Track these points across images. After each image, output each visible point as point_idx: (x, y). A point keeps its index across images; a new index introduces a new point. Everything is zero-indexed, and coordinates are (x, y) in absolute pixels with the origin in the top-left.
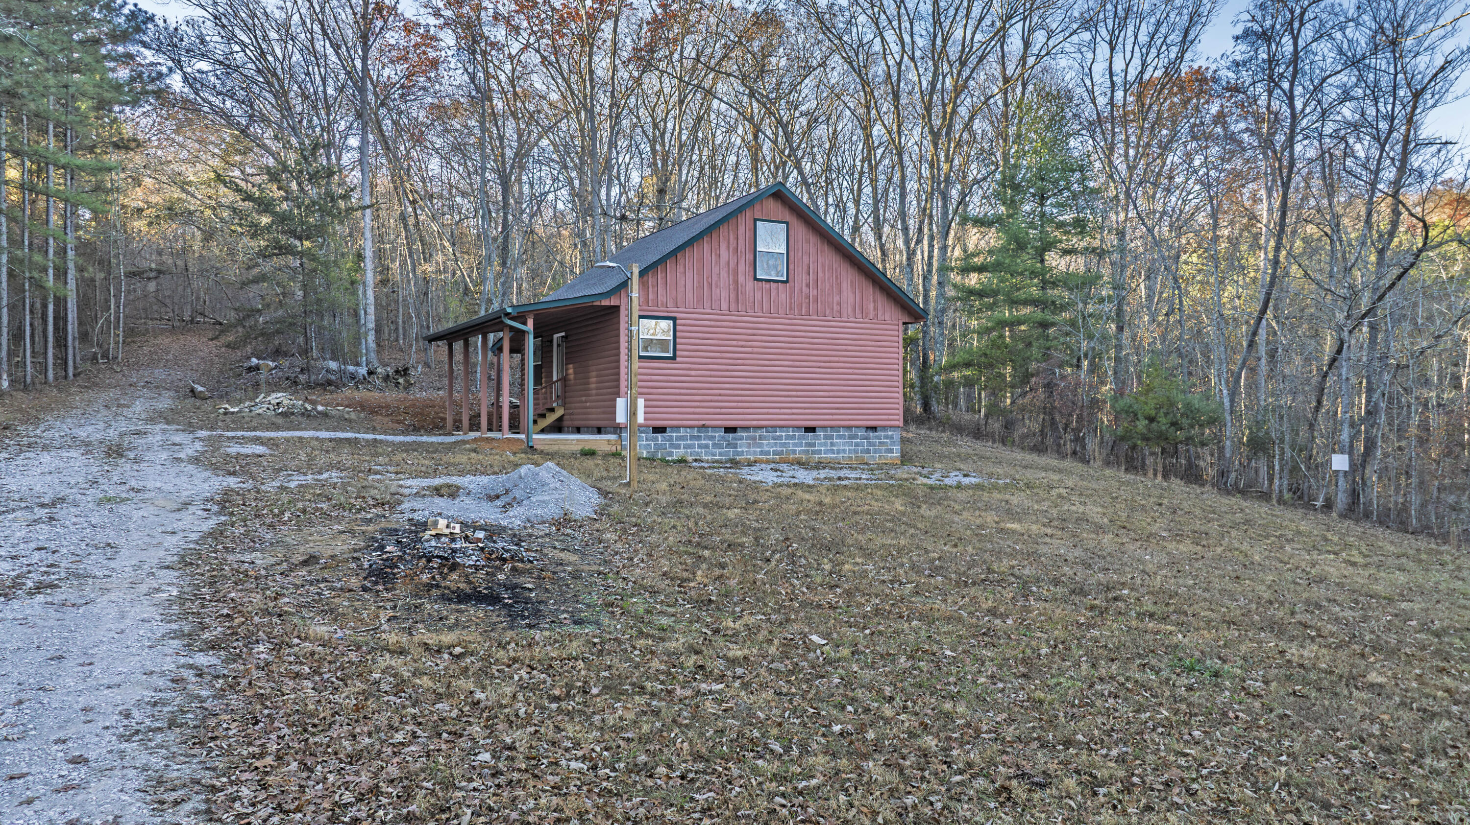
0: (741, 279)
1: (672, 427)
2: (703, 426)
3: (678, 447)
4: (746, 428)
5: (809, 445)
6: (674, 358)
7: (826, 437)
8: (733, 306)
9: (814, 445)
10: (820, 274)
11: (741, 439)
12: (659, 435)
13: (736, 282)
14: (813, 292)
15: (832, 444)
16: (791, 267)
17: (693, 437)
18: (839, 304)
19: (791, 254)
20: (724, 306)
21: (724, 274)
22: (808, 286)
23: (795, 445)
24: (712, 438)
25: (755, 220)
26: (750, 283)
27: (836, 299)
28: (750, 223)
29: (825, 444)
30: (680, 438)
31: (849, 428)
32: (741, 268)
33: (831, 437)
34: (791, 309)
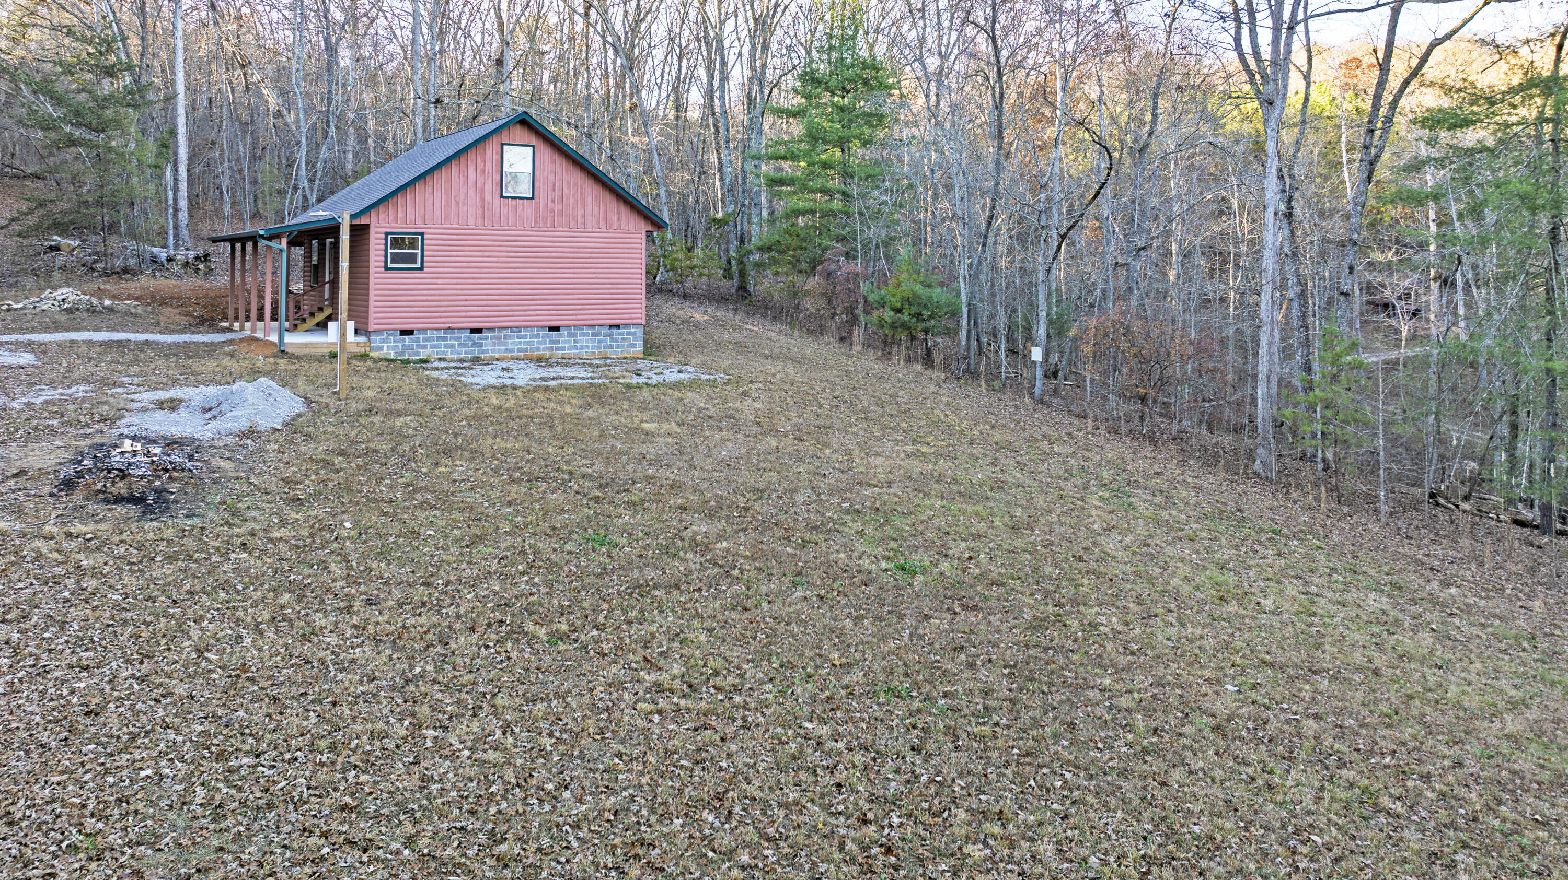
0: (488, 197)
1: (418, 330)
2: (449, 328)
3: (425, 347)
4: (492, 329)
5: (552, 342)
6: (421, 269)
7: (569, 335)
8: (480, 222)
9: (558, 342)
10: (565, 191)
11: (487, 338)
12: (406, 337)
13: (483, 200)
14: (558, 207)
15: (575, 341)
16: (537, 185)
17: (439, 339)
18: (584, 216)
19: (537, 173)
20: (471, 222)
21: (471, 192)
22: (553, 201)
23: (538, 343)
24: (459, 338)
25: (502, 145)
26: (497, 200)
27: (581, 212)
28: (497, 147)
29: (569, 342)
30: (425, 340)
31: (593, 326)
32: (488, 187)
33: (575, 335)
34: (536, 222)
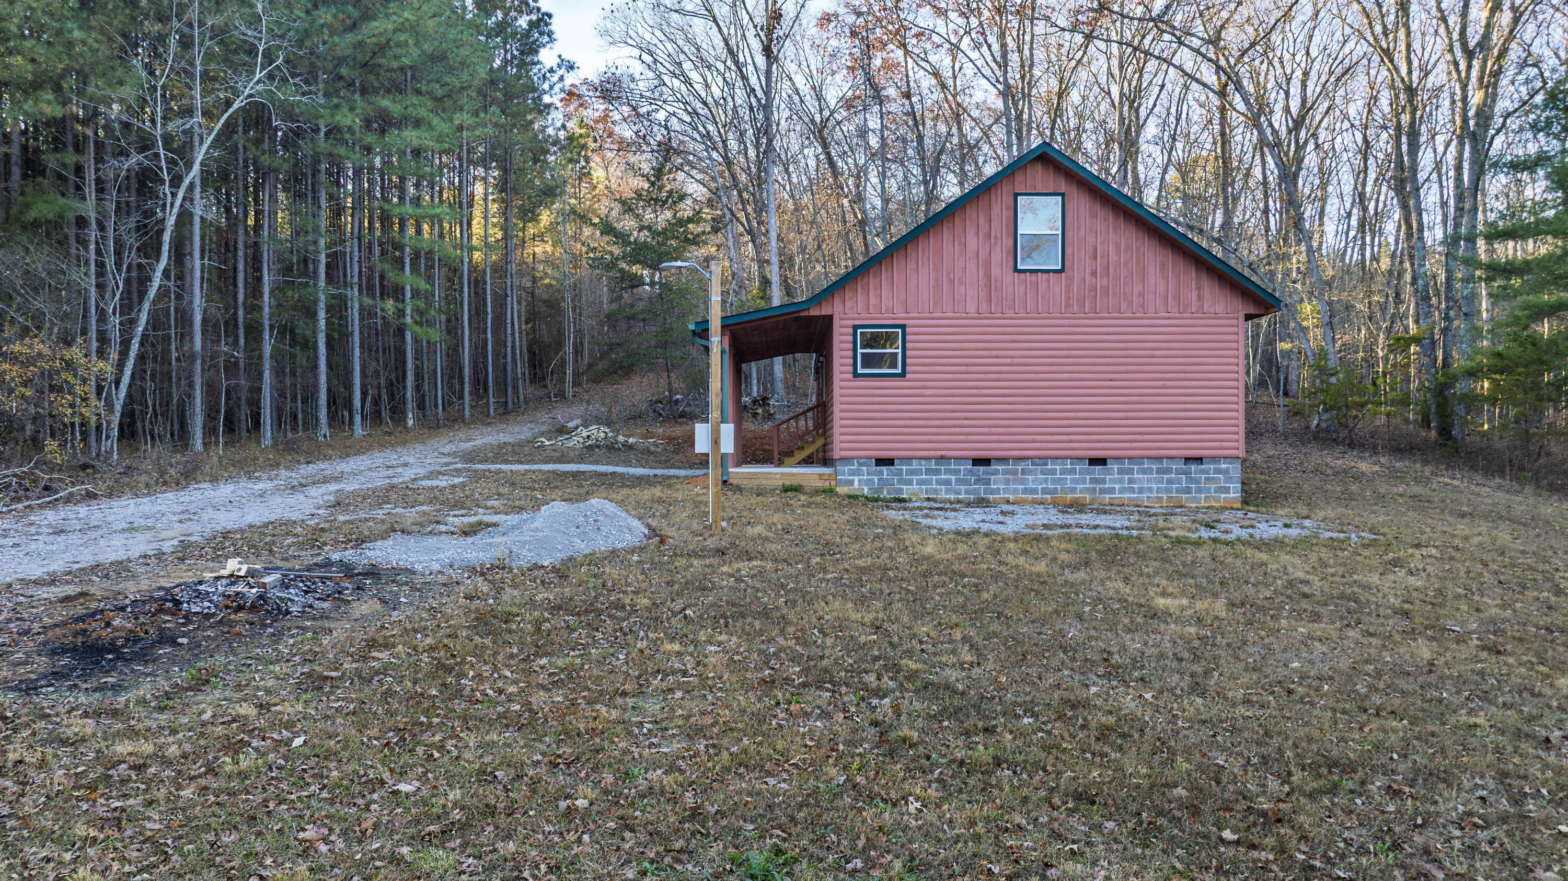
0: (995, 271)
1: (900, 459)
2: (942, 457)
3: (910, 483)
4: (1004, 460)
5: (1096, 481)
6: (903, 374)
7: (1121, 471)
8: (984, 307)
9: (1103, 481)
10: (1113, 258)
11: (996, 473)
12: (884, 469)
13: (988, 276)
14: (1100, 282)
15: (1131, 481)
16: (1069, 251)
17: (929, 471)
18: (1141, 294)
19: (1069, 234)
20: (971, 308)
21: (971, 266)
22: (1094, 274)
23: (1072, 481)
24: (957, 472)
25: (1016, 195)
26: (1009, 276)
27: (1137, 289)
28: (1008, 200)
29: (1120, 481)
30: (911, 472)
31: (1159, 459)
32: (996, 257)
33: (1130, 471)
34: (1068, 306)
